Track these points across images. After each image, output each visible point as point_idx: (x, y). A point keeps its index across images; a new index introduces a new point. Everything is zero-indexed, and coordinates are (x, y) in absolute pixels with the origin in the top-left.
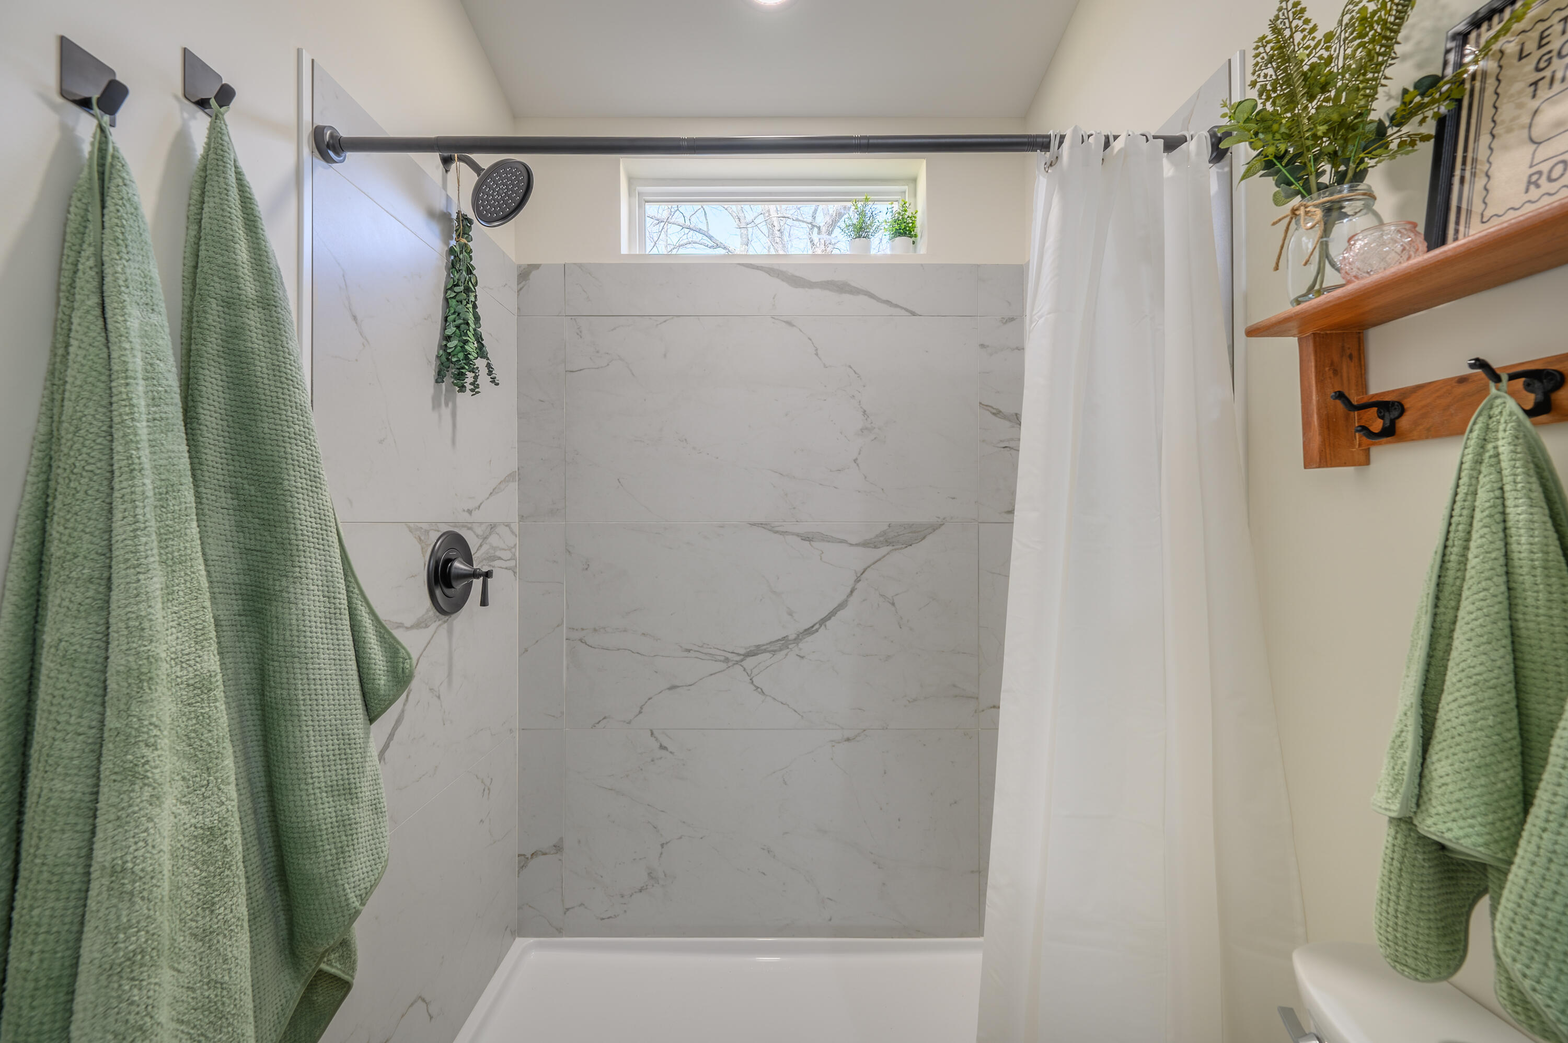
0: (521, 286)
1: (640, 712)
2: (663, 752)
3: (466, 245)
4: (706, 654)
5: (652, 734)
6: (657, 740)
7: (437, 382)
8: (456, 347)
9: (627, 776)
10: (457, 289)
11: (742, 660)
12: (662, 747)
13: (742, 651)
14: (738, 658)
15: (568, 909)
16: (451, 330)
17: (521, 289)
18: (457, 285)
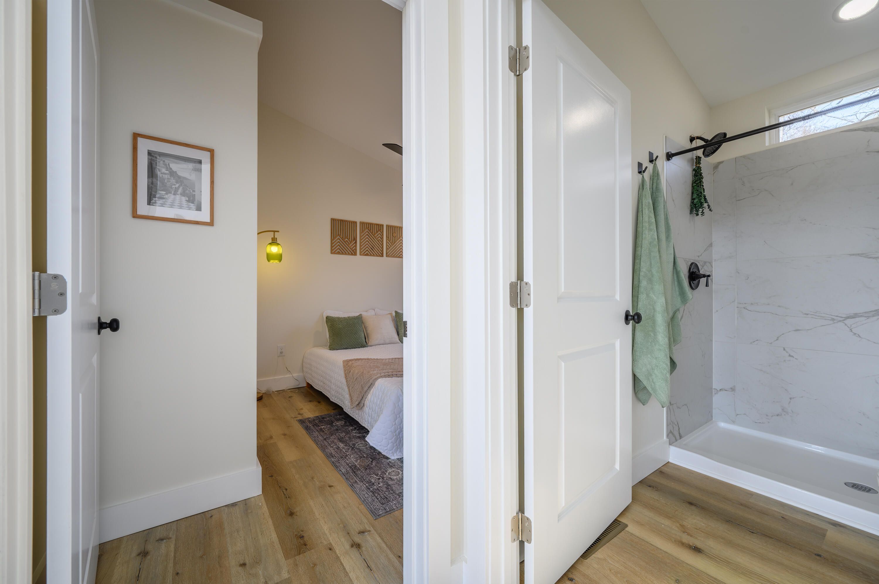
0: (714, 172)
1: (777, 340)
2: (791, 358)
3: (699, 166)
4: (819, 316)
5: (784, 349)
6: (787, 352)
7: (690, 214)
8: (697, 202)
9: (770, 366)
10: (697, 182)
11: (844, 320)
12: (790, 356)
13: (844, 316)
14: (841, 319)
15: (738, 415)
16: (695, 196)
17: (714, 173)
18: (697, 181)
